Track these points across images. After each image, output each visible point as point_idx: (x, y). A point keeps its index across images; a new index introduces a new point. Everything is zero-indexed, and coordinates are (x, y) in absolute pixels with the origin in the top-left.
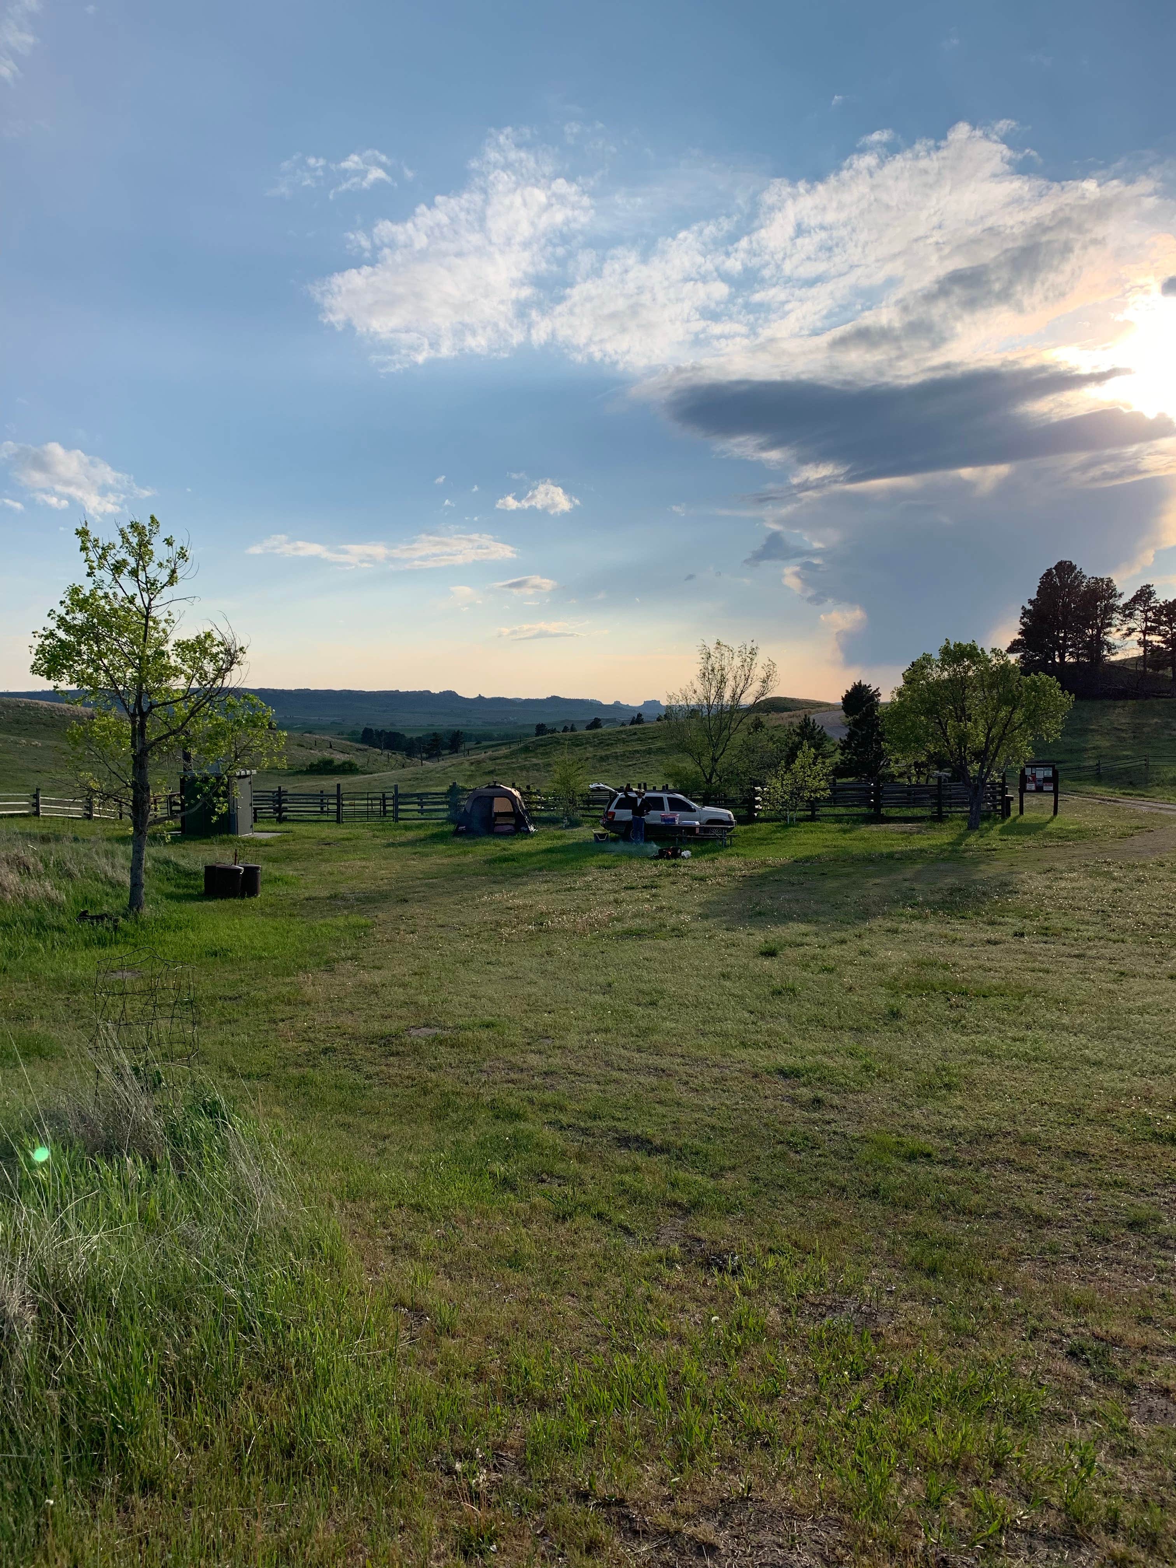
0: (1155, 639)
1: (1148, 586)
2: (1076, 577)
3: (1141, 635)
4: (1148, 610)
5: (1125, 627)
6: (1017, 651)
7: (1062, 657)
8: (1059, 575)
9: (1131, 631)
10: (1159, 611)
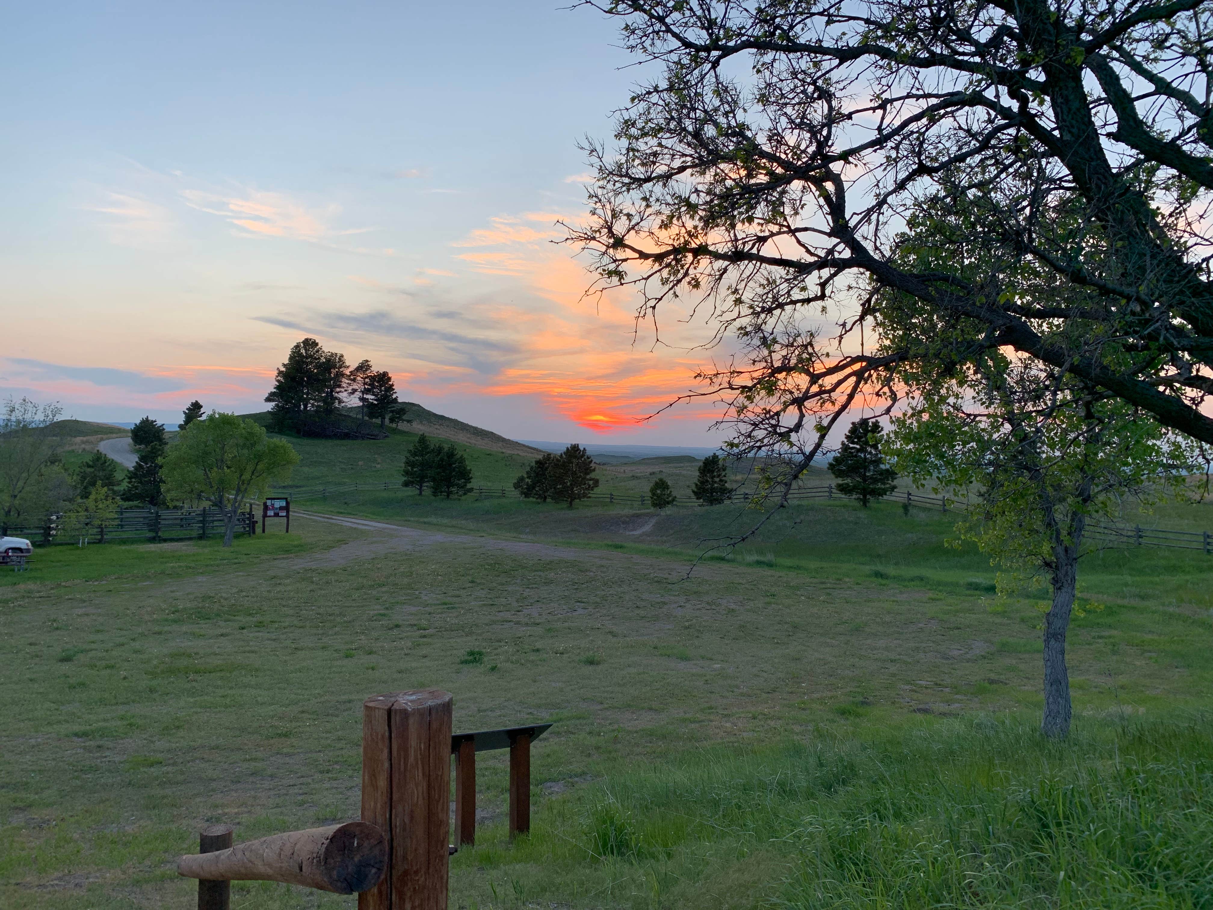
0: (370, 397)
1: (367, 361)
2: (318, 351)
3: (361, 394)
4: (366, 378)
5: (351, 388)
6: (273, 401)
7: (306, 406)
8: (305, 347)
9: (354, 391)
10: (373, 378)
